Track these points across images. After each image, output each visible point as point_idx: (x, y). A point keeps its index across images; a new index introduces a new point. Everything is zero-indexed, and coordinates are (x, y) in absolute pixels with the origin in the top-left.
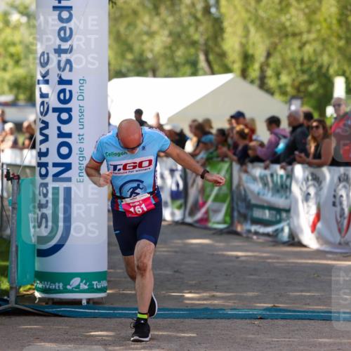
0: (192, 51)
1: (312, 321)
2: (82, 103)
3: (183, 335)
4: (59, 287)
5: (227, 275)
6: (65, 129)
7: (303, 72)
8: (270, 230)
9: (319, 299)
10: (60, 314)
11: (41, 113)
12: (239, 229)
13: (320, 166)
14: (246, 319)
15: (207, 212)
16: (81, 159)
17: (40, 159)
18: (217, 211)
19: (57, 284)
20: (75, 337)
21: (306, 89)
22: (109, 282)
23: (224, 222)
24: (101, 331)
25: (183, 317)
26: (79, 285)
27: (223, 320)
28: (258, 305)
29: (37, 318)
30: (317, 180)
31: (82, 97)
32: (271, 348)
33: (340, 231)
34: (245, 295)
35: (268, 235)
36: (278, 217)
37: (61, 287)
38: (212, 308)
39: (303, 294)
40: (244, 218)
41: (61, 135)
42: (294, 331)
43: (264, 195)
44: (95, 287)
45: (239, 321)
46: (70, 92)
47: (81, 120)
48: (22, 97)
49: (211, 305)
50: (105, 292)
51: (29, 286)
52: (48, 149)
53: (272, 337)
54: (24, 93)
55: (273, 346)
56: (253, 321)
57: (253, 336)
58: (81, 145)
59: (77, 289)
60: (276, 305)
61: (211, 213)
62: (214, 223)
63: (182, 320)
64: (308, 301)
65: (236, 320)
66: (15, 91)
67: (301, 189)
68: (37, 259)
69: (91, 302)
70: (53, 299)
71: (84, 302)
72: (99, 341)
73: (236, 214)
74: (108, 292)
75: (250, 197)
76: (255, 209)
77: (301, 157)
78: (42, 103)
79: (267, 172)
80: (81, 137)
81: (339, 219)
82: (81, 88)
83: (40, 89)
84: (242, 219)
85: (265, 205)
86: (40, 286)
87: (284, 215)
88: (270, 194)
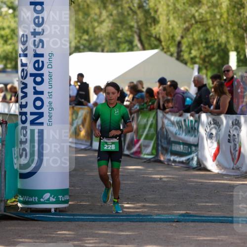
0: (130, 33)
1: (213, 224)
2: (51, 70)
3: (122, 233)
4: (35, 200)
5: (153, 191)
6: (39, 88)
7: (207, 48)
8: (184, 159)
9: (219, 207)
10: (36, 219)
11: (22, 77)
12: (162, 158)
13: (219, 114)
14: (166, 222)
15: (140, 147)
16: (50, 109)
17: (21, 110)
18: (147, 146)
19: (34, 198)
20: (46, 235)
21: (210, 60)
22: (70, 196)
23: (152, 154)
24: (65, 231)
25: (123, 220)
26: (49, 198)
27: (151, 223)
28: (175, 212)
29: (19, 221)
30: (217, 124)
31: (50, 66)
32: (184, 242)
33: (233, 160)
34: (166, 205)
35: (182, 162)
36: (190, 150)
37: (36, 200)
38: (142, 214)
39: (207, 204)
40: (166, 151)
41: (36, 92)
42: (200, 230)
43: (179, 134)
44: (60, 200)
45: (162, 224)
46: (43, 62)
47: (50, 82)
48: (9, 66)
49: (142, 212)
50: (68, 203)
51: (14, 200)
52: (27, 103)
53: (185, 235)
54: (11, 63)
55: (185, 241)
56: (172, 224)
57: (171, 234)
58: (50, 100)
59: (48, 202)
60: (188, 212)
61: (143, 148)
62: (145, 154)
63: (121, 223)
64: (210, 209)
65: (160, 223)
66: (4, 62)
67: (205, 130)
68: (19, 180)
69: (58, 211)
70: (31, 208)
71: (53, 210)
72: (63, 238)
73: (160, 148)
74: (69, 203)
75: (170, 136)
76: (173, 144)
77: (205, 108)
78: (23, 70)
79: (182, 119)
80: (50, 94)
81: (233, 151)
82: (50, 59)
83: (21, 60)
84: (164, 152)
85: (181, 141)
86: (22, 199)
87: (193, 148)
88: (184, 134)
